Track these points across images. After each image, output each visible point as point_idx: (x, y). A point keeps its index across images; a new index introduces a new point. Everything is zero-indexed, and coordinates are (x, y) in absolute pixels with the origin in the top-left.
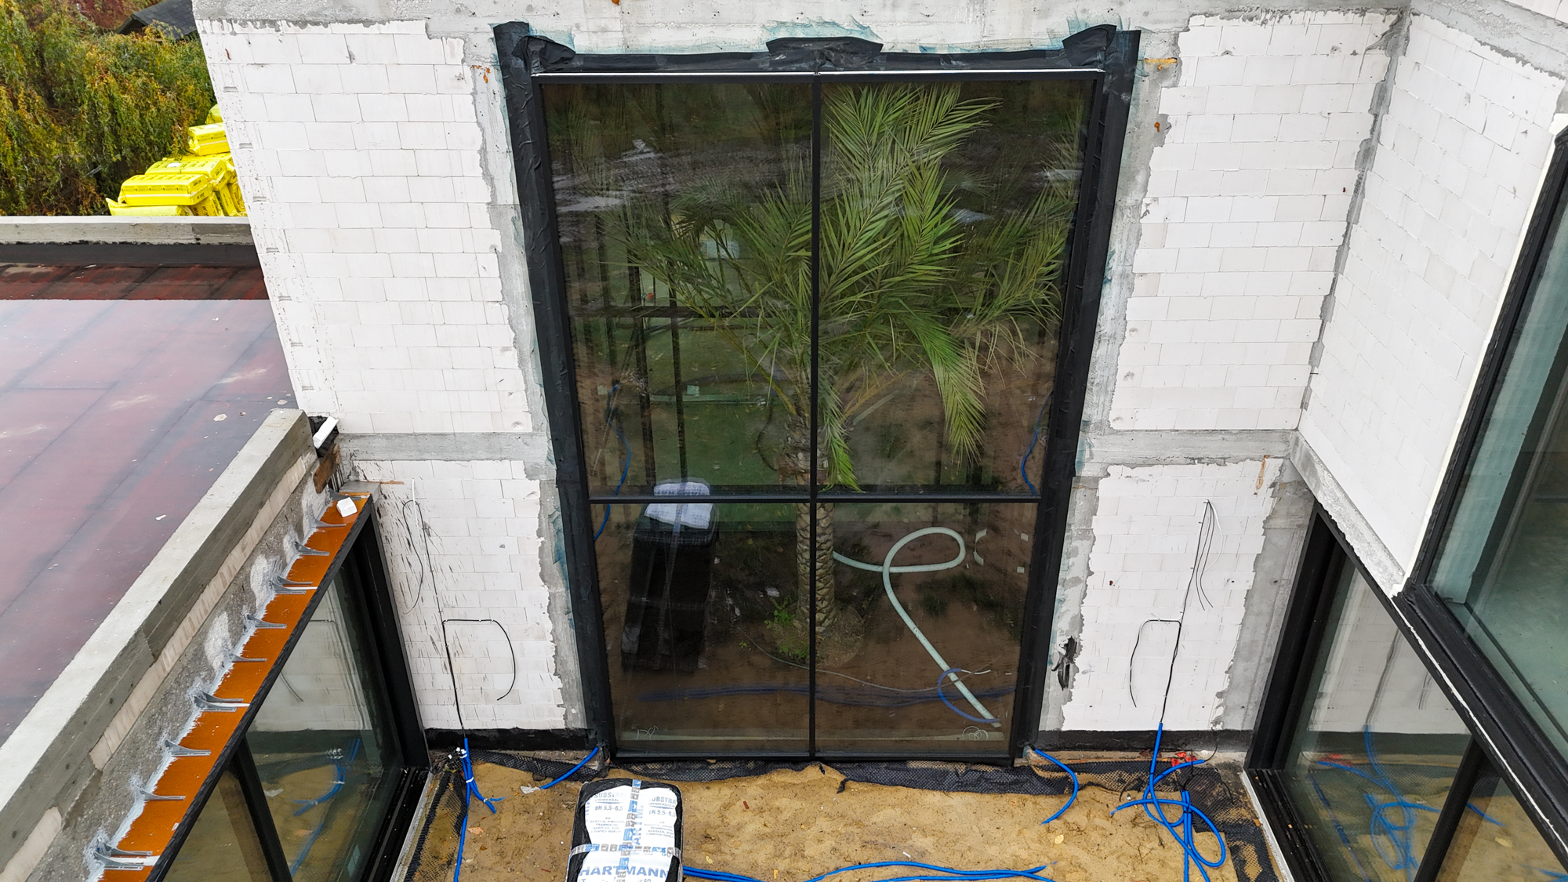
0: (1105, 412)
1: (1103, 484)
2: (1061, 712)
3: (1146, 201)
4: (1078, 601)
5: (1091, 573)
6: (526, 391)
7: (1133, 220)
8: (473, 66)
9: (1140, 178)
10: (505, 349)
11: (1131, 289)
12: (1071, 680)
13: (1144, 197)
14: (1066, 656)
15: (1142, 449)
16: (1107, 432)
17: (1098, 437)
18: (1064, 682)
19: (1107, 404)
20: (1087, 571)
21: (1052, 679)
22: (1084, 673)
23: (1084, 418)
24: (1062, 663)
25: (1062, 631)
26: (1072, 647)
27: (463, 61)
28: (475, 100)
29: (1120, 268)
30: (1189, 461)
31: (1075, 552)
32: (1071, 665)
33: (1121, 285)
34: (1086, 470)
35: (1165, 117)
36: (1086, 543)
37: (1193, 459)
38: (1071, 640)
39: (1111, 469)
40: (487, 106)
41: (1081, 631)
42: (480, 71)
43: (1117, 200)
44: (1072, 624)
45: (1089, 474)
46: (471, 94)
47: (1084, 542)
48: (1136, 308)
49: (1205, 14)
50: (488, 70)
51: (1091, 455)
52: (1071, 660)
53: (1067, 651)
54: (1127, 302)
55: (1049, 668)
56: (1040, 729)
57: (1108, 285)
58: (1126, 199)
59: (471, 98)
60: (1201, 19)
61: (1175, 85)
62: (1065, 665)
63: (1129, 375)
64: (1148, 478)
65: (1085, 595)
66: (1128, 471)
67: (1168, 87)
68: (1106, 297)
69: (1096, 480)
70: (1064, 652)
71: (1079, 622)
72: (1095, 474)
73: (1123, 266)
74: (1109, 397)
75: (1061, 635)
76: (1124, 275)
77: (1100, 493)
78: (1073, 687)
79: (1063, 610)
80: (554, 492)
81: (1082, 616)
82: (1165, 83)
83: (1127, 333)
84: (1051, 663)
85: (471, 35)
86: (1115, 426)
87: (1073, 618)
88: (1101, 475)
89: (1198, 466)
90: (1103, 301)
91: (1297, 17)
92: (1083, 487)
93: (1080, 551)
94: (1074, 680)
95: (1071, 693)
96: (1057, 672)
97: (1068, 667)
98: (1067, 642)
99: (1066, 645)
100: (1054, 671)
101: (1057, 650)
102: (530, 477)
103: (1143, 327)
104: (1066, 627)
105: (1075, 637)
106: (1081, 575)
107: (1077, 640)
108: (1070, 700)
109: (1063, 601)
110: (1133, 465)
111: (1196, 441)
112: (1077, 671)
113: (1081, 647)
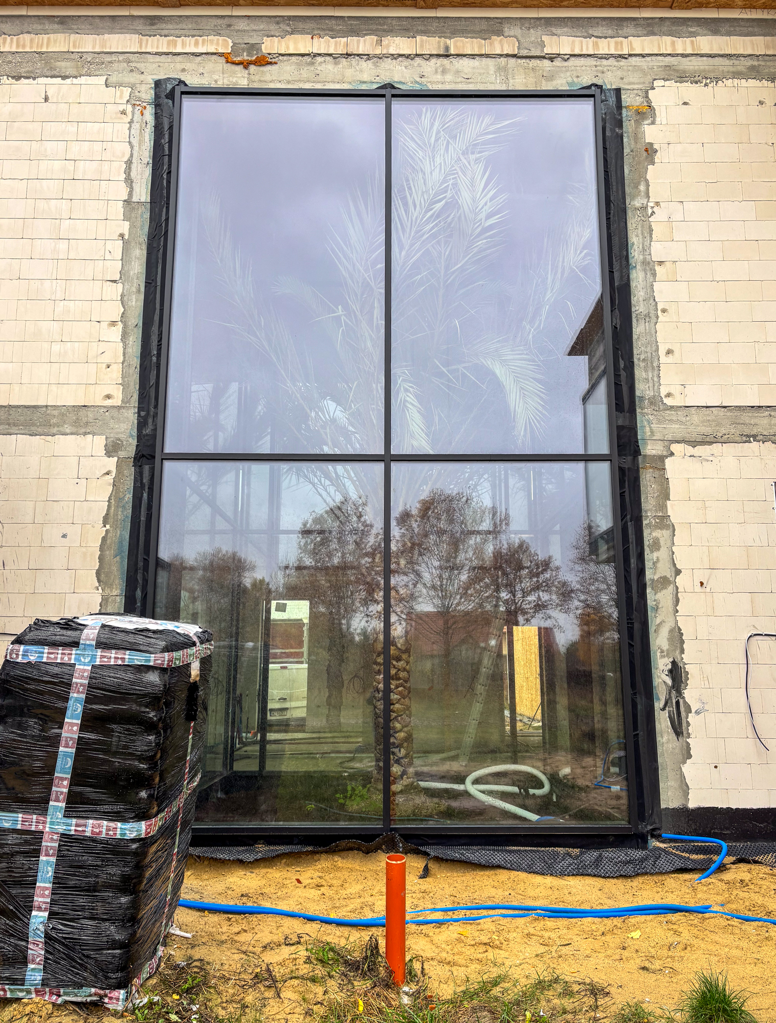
0: (656, 387)
1: (668, 462)
2: (682, 777)
3: (651, 204)
4: (671, 609)
5: (678, 572)
6: (123, 363)
7: (643, 218)
8: (134, 105)
9: (642, 188)
10: (113, 323)
11: (654, 275)
12: (684, 724)
13: (648, 201)
14: (673, 687)
15: (697, 425)
16: (661, 407)
17: (655, 413)
18: (678, 728)
19: (656, 379)
20: (673, 569)
21: (662, 721)
22: (697, 713)
23: (638, 393)
24: (670, 697)
25: (662, 652)
26: (677, 673)
27: (128, 101)
28: (131, 127)
29: (641, 257)
30: (744, 439)
31: (656, 545)
32: (681, 701)
33: (645, 270)
34: (650, 449)
35: (651, 144)
36: (666, 533)
37: (747, 436)
38: (674, 663)
39: (673, 447)
40: (139, 131)
41: (682, 651)
42: (139, 108)
43: (627, 203)
44: (671, 640)
45: (654, 452)
46: (129, 123)
47: (664, 532)
48: (663, 291)
49: (663, 79)
50: (145, 108)
51: (652, 432)
52: (679, 693)
53: (673, 679)
54: (652, 285)
55: (658, 705)
56: (663, 806)
57: (634, 271)
58: (635, 203)
59: (128, 125)
60: (661, 83)
61: (653, 123)
62: (674, 701)
63: (669, 352)
64: (711, 458)
65: (678, 601)
66: (690, 450)
67: (649, 125)
68: (635, 281)
69: (662, 459)
70: (669, 681)
71: (677, 637)
72: (660, 453)
73: (643, 255)
74: (656, 373)
75: (662, 657)
76: (645, 263)
77: (669, 474)
78: (689, 736)
79: (658, 621)
80: (130, 472)
81: (680, 629)
82: (646, 122)
83: (659, 313)
84: (659, 699)
85: (138, 86)
86: (668, 402)
87: (671, 631)
88: (665, 453)
89: (754, 445)
90: (633, 284)
91: (729, 82)
92: (651, 467)
93: (662, 542)
94: (688, 724)
95: (688, 744)
96: (666, 711)
97: (678, 703)
98: (670, 667)
99: (671, 671)
100: (663, 709)
101: (661, 678)
102: (109, 454)
103: (672, 309)
104: (665, 645)
105: (678, 660)
106: (669, 574)
107: (681, 665)
108: (690, 756)
109: (656, 609)
110: (694, 444)
111: (746, 417)
112: (689, 710)
113: (687, 673)
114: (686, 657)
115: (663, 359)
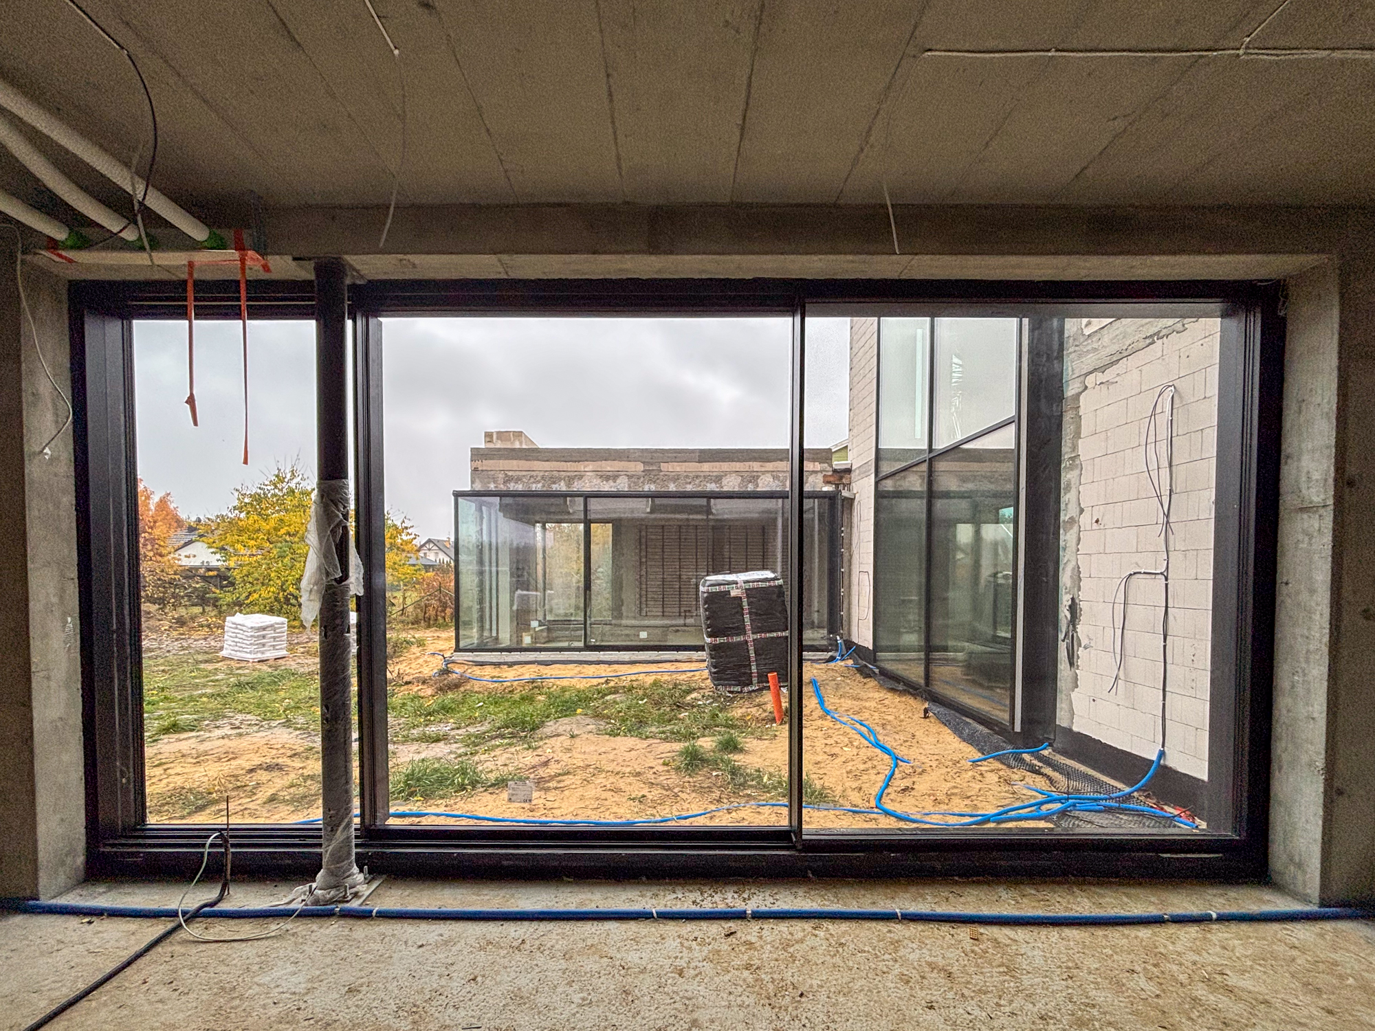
1: (1082, 399)
2: (1071, 703)
4: (1074, 550)
5: (1081, 511)
12: (1075, 657)
14: (1071, 621)
18: (1073, 659)
20: (1079, 509)
22: (1083, 647)
24: (1068, 631)
25: (1066, 588)
26: (1073, 608)
34: (1071, 389)
38: (1073, 599)
41: (1079, 589)
44: (1073, 578)
45: (1074, 391)
52: (1075, 629)
55: (1061, 636)
62: (1070, 635)
65: (1079, 540)
69: (1078, 396)
70: (1069, 616)
71: (1077, 575)
72: (1079, 391)
75: (1066, 593)
77: (1081, 411)
78: (1077, 667)
79: (1066, 560)
81: (1079, 568)
84: (1062, 631)
86: (1085, 333)
87: (1074, 569)
88: (1082, 389)
92: (1070, 408)
93: (1072, 483)
94: (1078, 657)
95: (1077, 675)
96: (1066, 643)
97: (1073, 636)
98: (1070, 602)
99: (1070, 606)
100: (1063, 641)
101: (1064, 613)
104: (1069, 584)
105: (1076, 596)
107: (1077, 601)
108: (1077, 686)
109: (1065, 549)
112: (1079, 645)
113: (1081, 610)
114: (1081, 595)
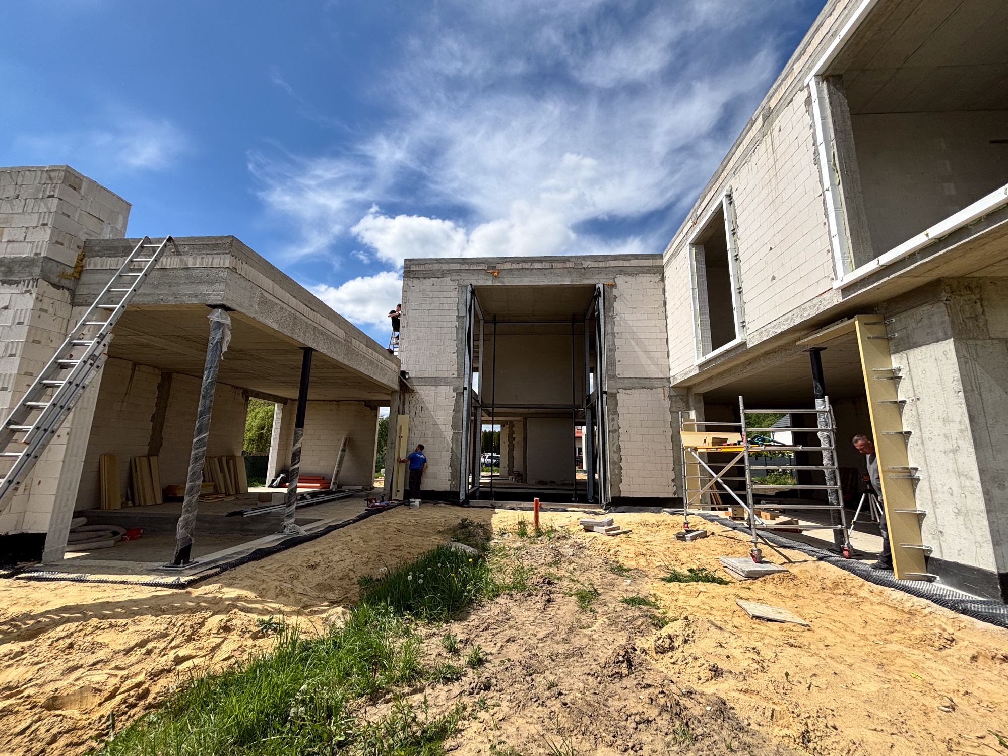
0: (614, 372)
1: (618, 395)
2: (619, 488)
3: (615, 314)
4: (617, 439)
5: (620, 428)
6: (457, 364)
7: (612, 319)
9: (612, 309)
10: (454, 353)
11: (615, 337)
15: (627, 384)
16: (616, 378)
17: (614, 380)
22: (625, 470)
30: (641, 388)
33: (612, 335)
35: (615, 295)
39: (619, 390)
40: (460, 295)
41: (620, 451)
42: (460, 287)
45: (613, 392)
51: (613, 385)
54: (614, 340)
58: (609, 314)
59: (457, 293)
60: (619, 275)
61: (616, 289)
63: (619, 361)
64: (631, 394)
65: (619, 436)
66: (624, 391)
67: (614, 289)
68: (608, 339)
69: (616, 394)
71: (619, 447)
72: (615, 392)
73: (612, 330)
74: (614, 368)
76: (612, 333)
77: (618, 398)
78: (622, 476)
79: (613, 442)
83: (616, 349)
85: (460, 280)
86: (618, 376)
87: (617, 445)
88: (617, 392)
89: (644, 390)
91: (640, 276)
92: (612, 396)
93: (615, 419)
95: (621, 479)
102: (454, 391)
103: (620, 347)
104: (615, 450)
105: (619, 454)
106: (617, 428)
108: (622, 482)
109: (613, 439)
110: (626, 389)
111: (642, 381)
114: (622, 453)
115: (617, 363)
